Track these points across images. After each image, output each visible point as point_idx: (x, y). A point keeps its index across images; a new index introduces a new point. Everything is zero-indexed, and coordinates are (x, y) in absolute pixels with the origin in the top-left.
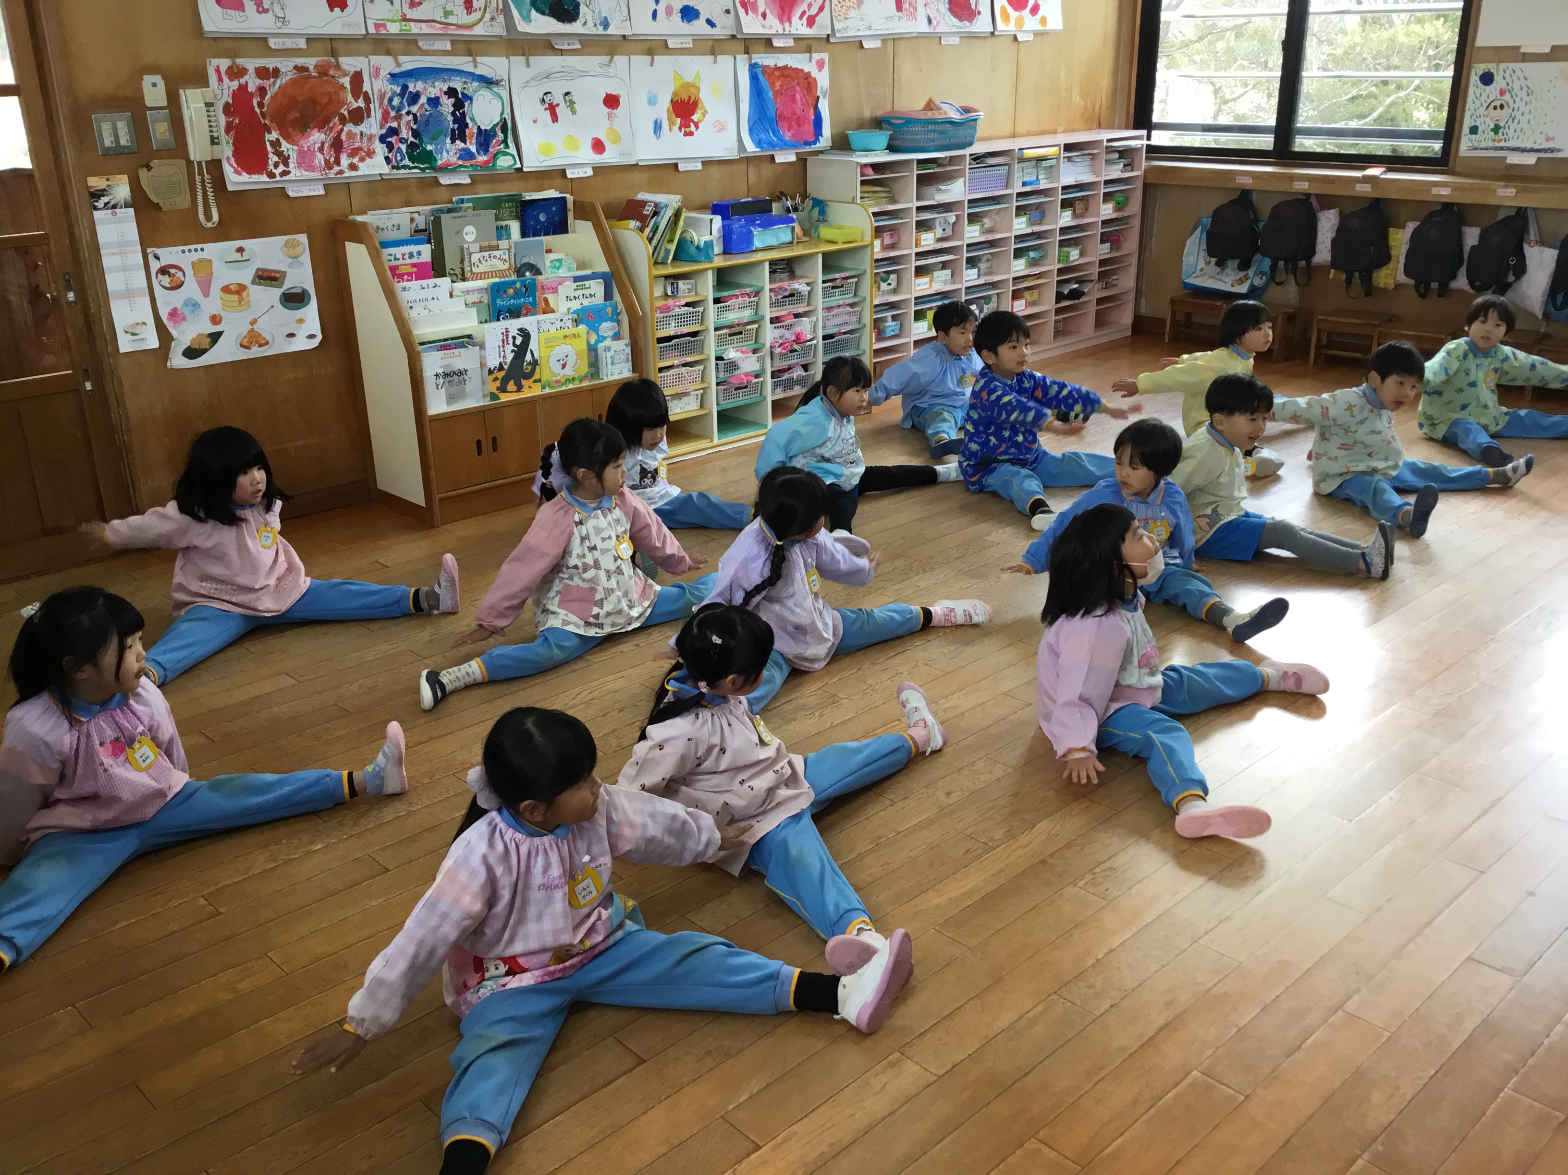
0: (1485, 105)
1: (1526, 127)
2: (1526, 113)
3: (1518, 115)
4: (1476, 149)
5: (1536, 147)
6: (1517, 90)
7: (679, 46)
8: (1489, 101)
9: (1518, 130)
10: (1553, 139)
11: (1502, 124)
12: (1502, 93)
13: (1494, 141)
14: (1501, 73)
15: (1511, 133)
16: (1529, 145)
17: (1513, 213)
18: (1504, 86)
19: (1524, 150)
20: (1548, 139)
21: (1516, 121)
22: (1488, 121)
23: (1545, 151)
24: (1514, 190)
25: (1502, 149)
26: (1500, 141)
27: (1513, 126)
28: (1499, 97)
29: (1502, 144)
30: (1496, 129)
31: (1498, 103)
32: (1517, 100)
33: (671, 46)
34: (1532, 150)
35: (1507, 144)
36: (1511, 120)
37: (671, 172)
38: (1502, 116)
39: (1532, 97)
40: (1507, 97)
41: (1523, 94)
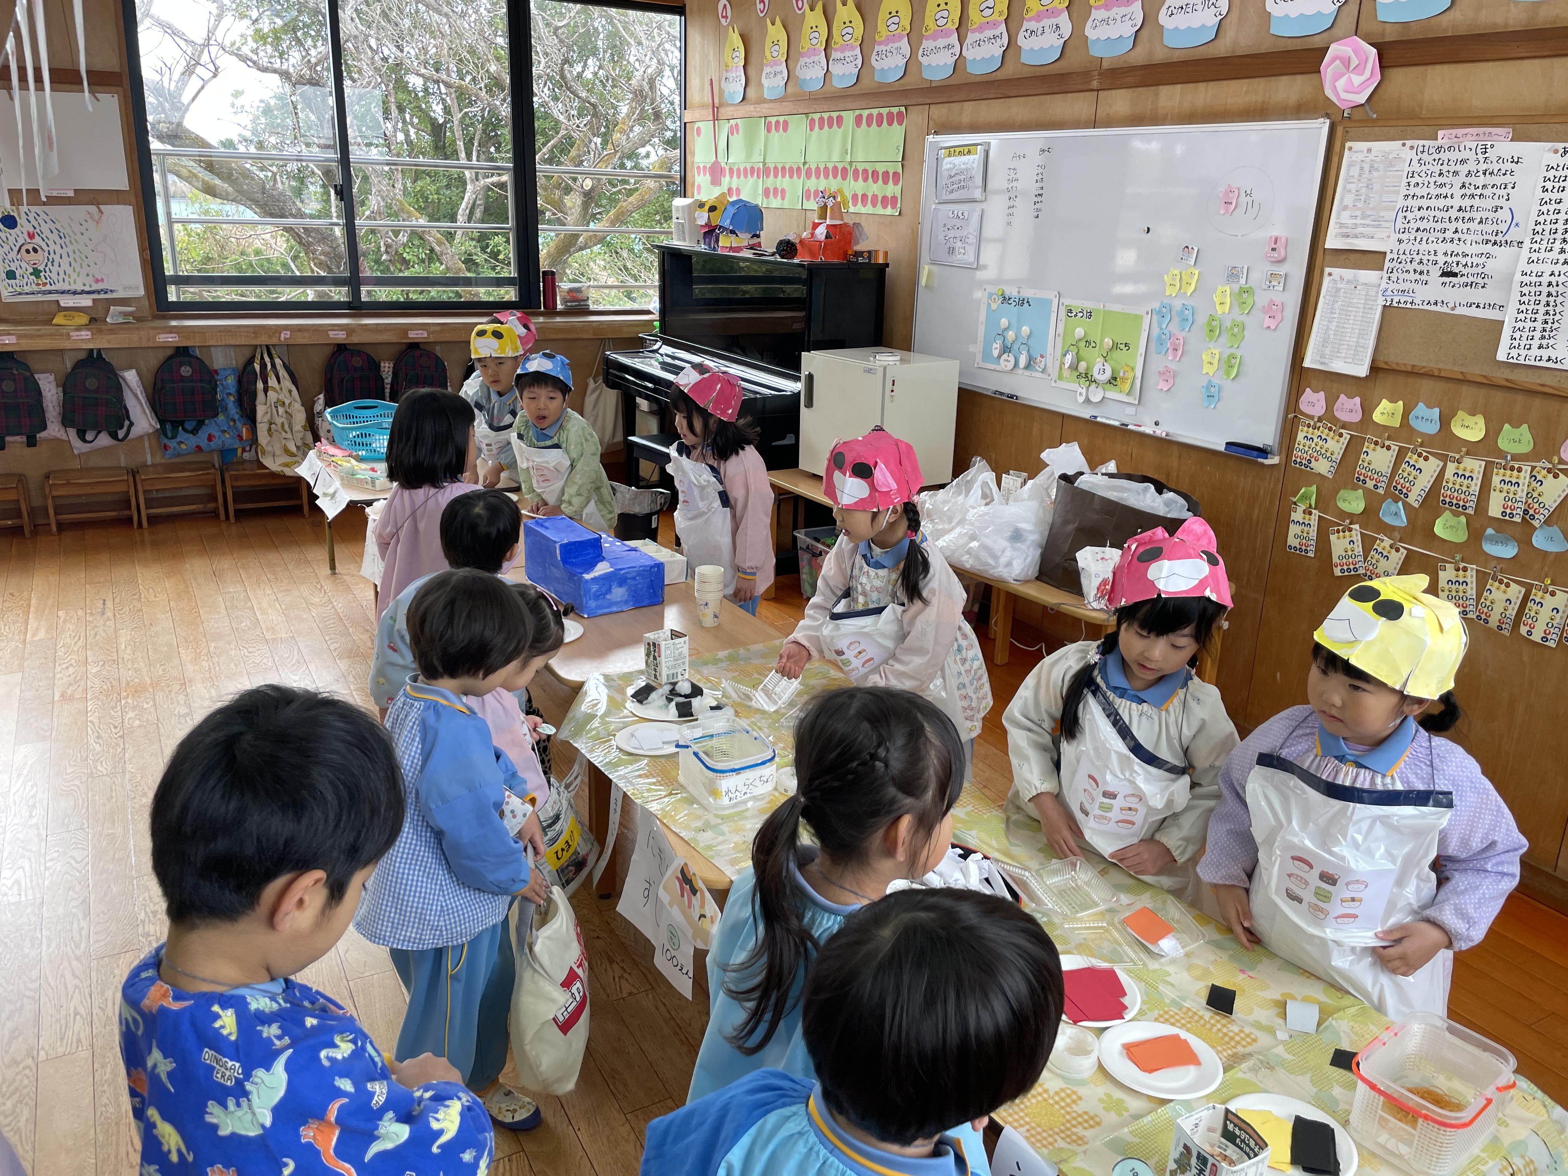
0: (16, 249)
1: (69, 271)
2: (65, 256)
3: (57, 258)
4: (20, 294)
5: (87, 289)
6: (47, 232)
8: (18, 245)
9: (62, 273)
10: (102, 280)
11: (41, 268)
12: (31, 236)
13: (38, 284)
14: (24, 216)
15: (54, 276)
16: (79, 287)
17: (82, 356)
18: (31, 230)
19: (75, 293)
20: (97, 281)
21: (56, 264)
22: (24, 265)
23: (99, 292)
24: (89, 333)
25: (50, 292)
26: (45, 284)
27: (55, 269)
28: (28, 240)
29: (48, 287)
30: (36, 273)
31: (30, 247)
32: (51, 243)
34: (83, 292)
35: (53, 288)
36: (49, 264)
38: (39, 259)
39: (67, 241)
40: (37, 240)
41: (55, 236)
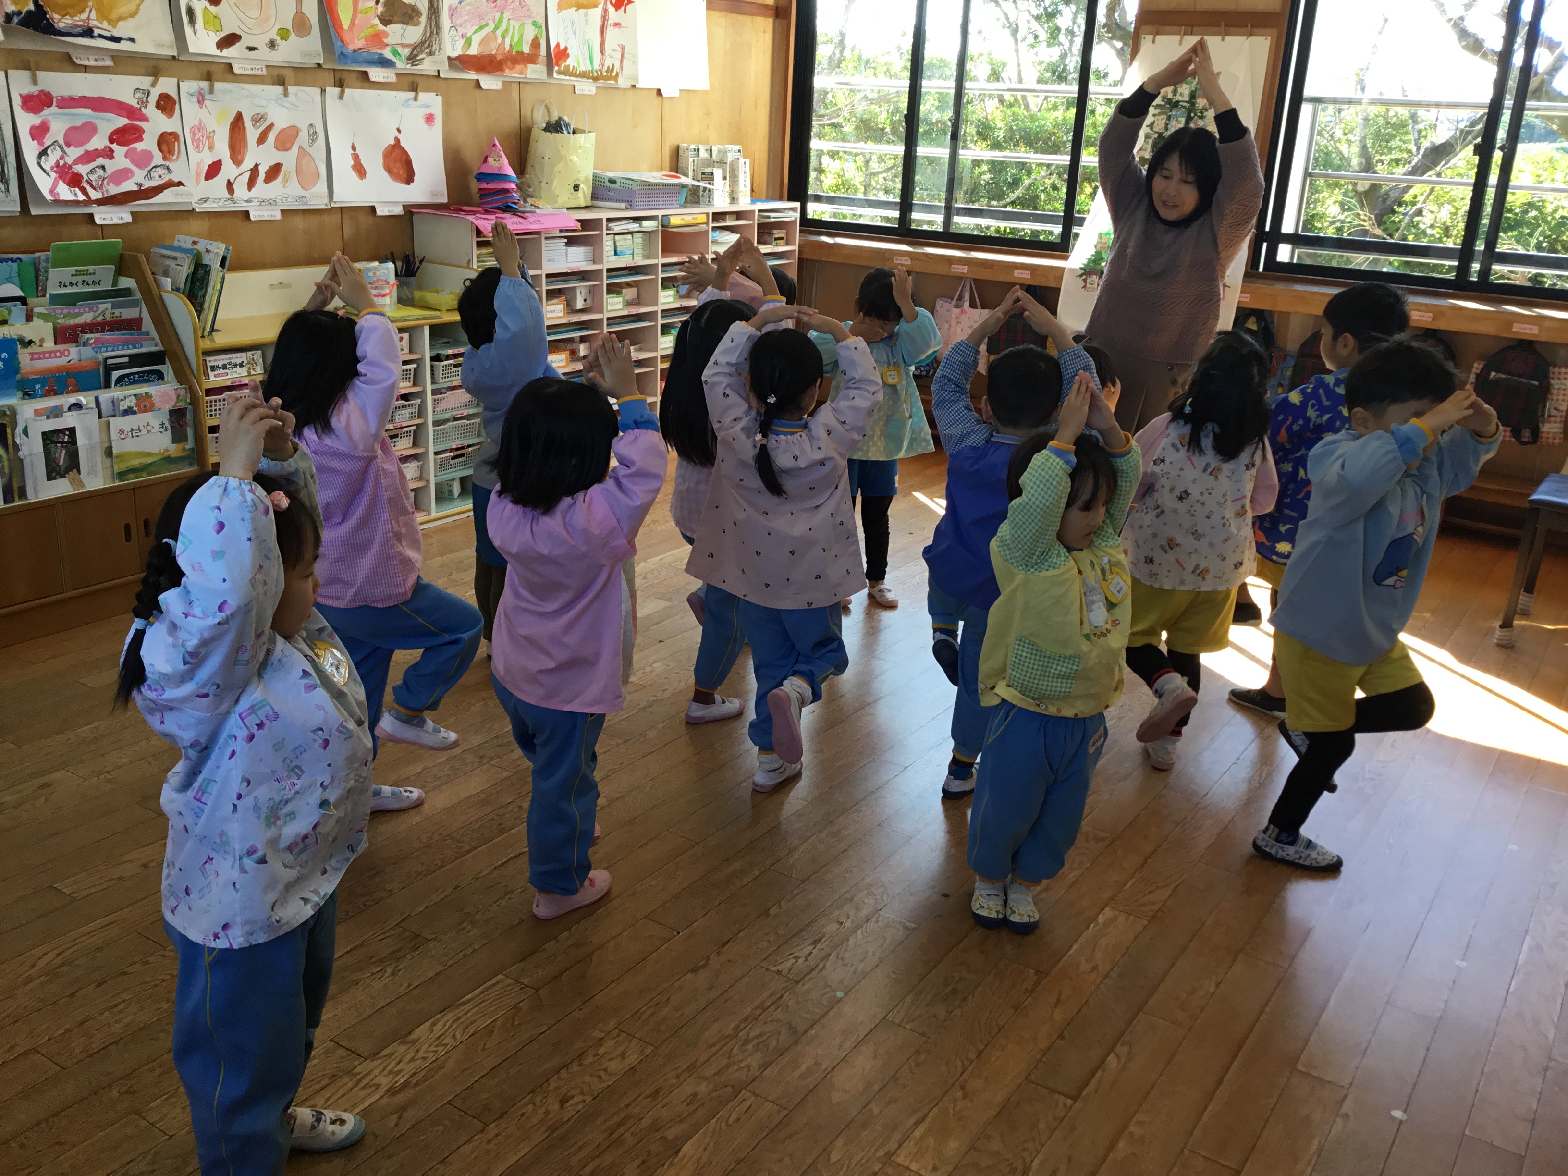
7: (249, 72)
33: (237, 71)
37: (238, 222)
